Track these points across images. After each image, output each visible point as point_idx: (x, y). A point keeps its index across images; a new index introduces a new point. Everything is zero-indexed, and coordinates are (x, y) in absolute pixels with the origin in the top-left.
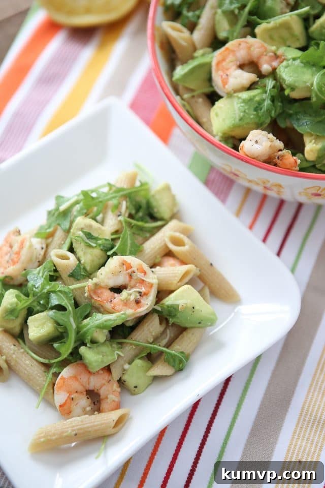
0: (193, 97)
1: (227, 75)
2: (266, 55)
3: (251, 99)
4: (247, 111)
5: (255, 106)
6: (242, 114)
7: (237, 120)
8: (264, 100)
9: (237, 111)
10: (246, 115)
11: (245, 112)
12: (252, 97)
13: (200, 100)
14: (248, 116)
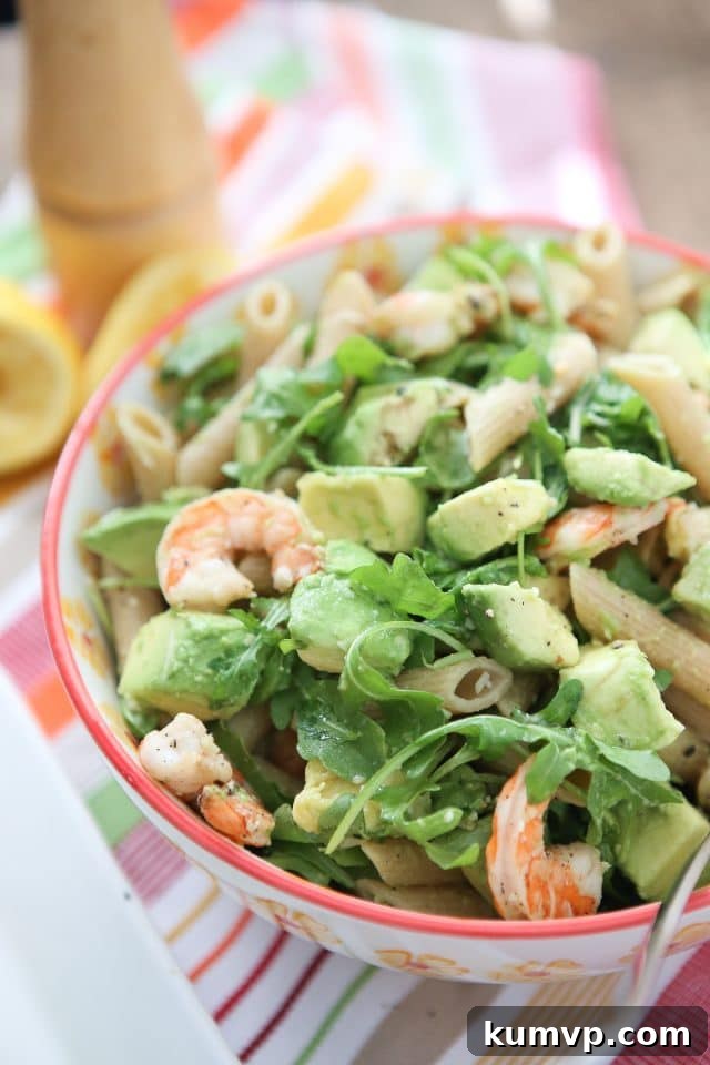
0: (121, 589)
1: (186, 564)
2: (294, 546)
3: (210, 637)
4: (191, 661)
5: (215, 656)
6: (177, 665)
7: (164, 676)
8: (244, 648)
9: (170, 655)
10: (186, 670)
11: (186, 661)
12: (216, 632)
13: (133, 602)
14: (189, 674)
